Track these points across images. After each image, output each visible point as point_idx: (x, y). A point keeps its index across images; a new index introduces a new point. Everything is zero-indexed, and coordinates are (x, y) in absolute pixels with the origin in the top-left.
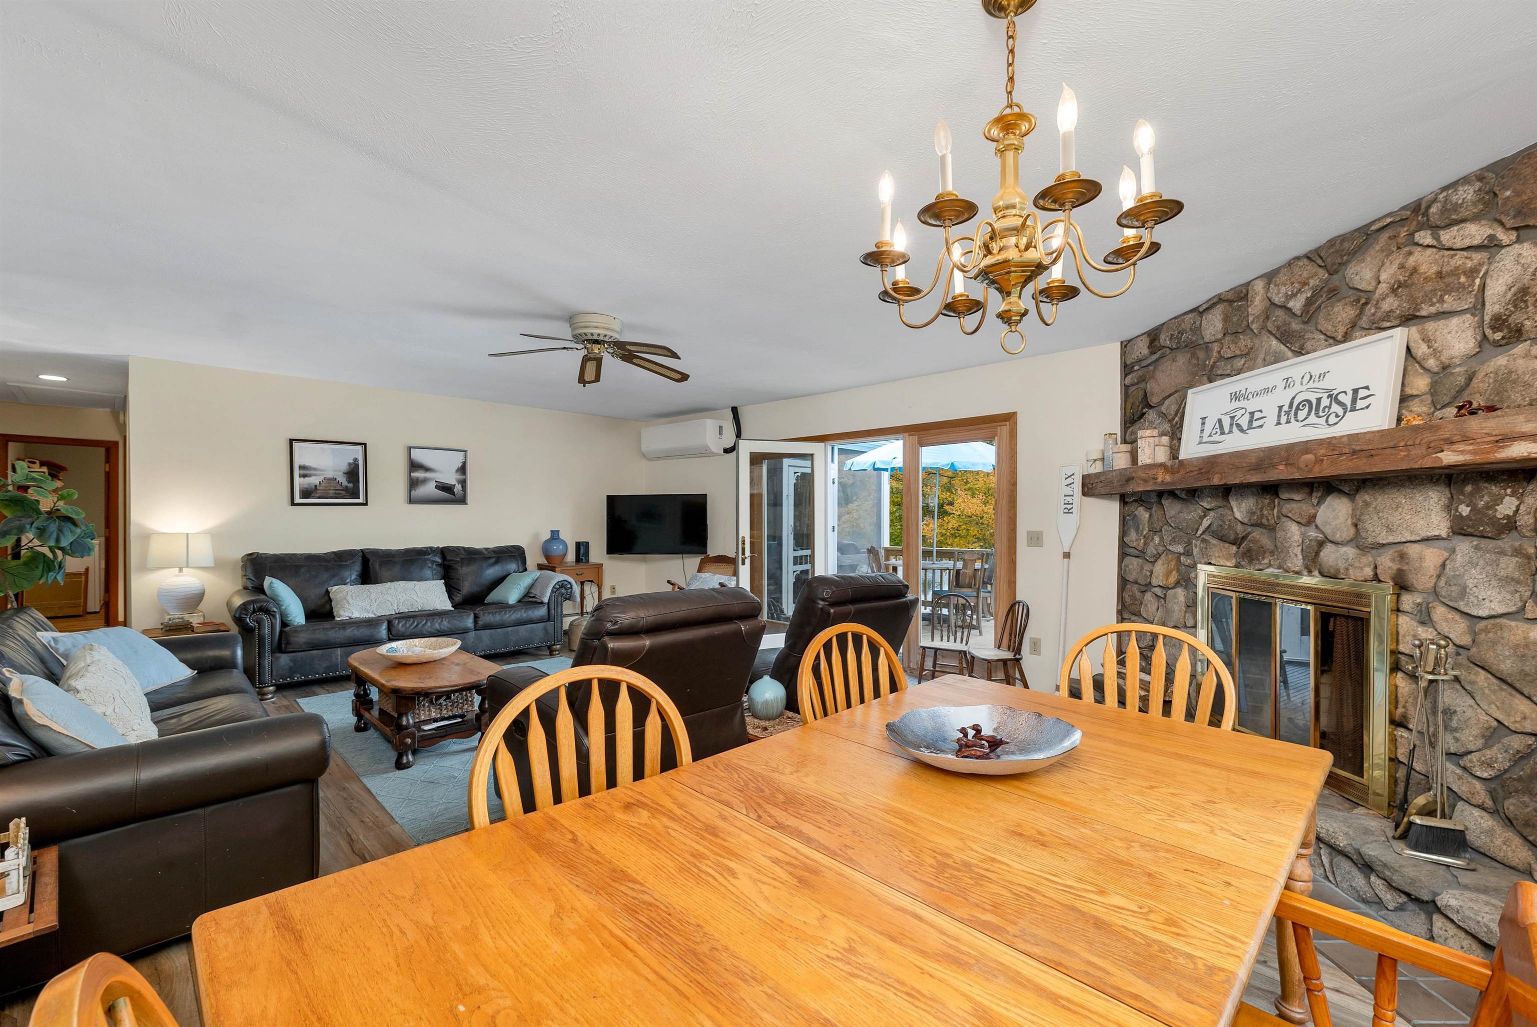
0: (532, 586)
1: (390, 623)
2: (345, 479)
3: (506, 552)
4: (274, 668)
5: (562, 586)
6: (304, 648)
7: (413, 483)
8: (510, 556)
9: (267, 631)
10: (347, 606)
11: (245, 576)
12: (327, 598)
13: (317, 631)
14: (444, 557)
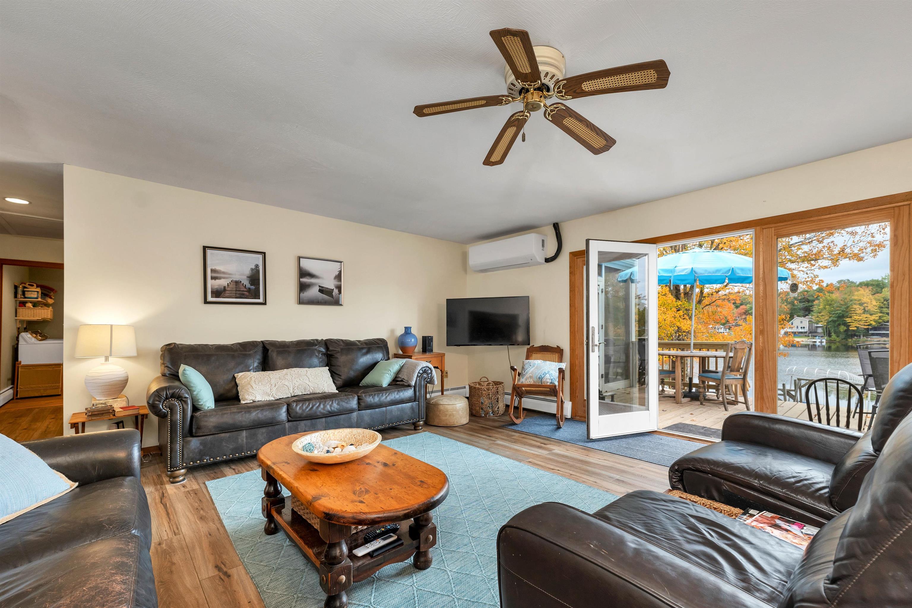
0: (399, 372)
1: (289, 405)
2: (248, 282)
3: (375, 344)
4: (185, 452)
5: (425, 372)
6: (213, 431)
7: (303, 287)
8: (378, 347)
9: (178, 416)
10: (251, 390)
11: (163, 364)
12: (233, 383)
13: (225, 416)
14: (327, 348)
